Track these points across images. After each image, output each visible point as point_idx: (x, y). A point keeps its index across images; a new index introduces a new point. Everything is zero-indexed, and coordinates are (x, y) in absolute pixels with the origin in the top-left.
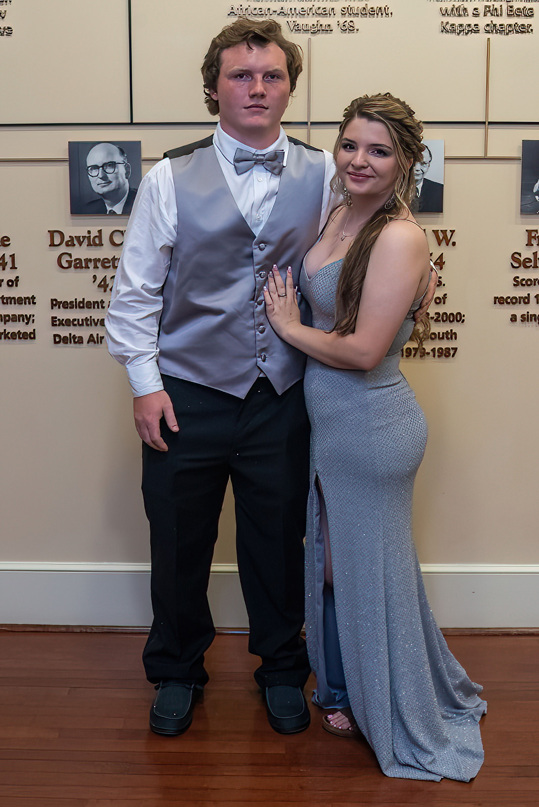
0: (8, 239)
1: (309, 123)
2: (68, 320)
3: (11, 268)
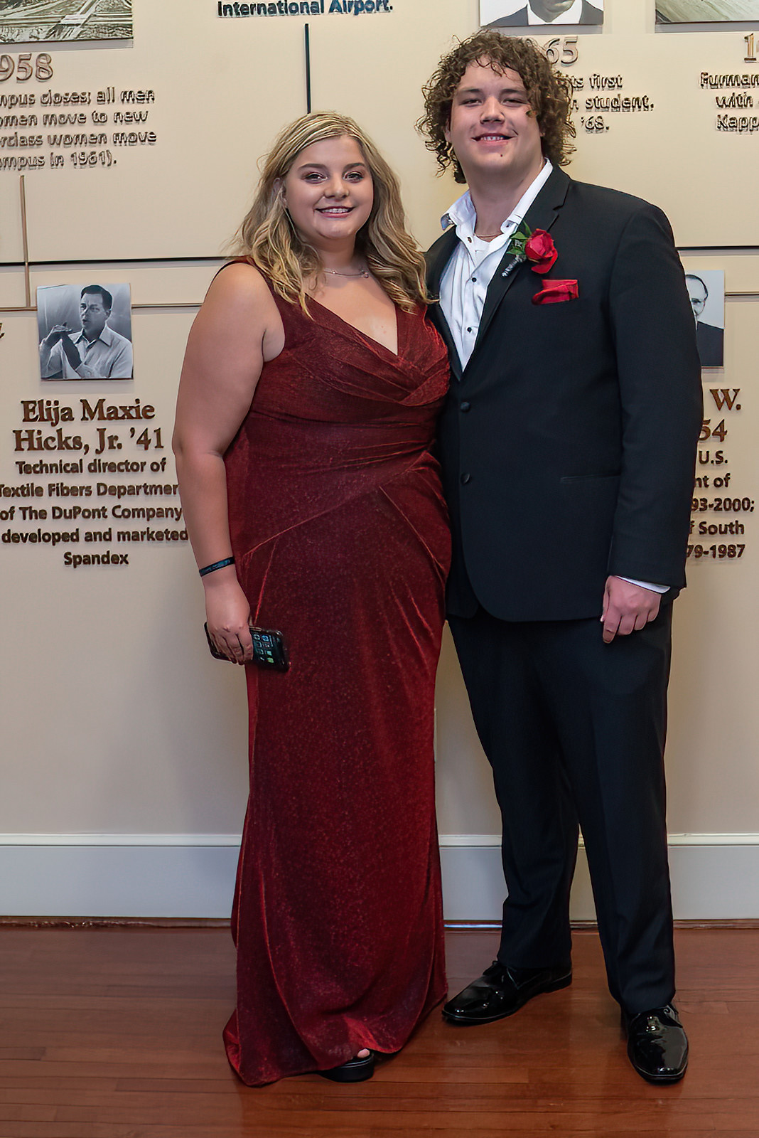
0: (152, 409)
3: (156, 447)
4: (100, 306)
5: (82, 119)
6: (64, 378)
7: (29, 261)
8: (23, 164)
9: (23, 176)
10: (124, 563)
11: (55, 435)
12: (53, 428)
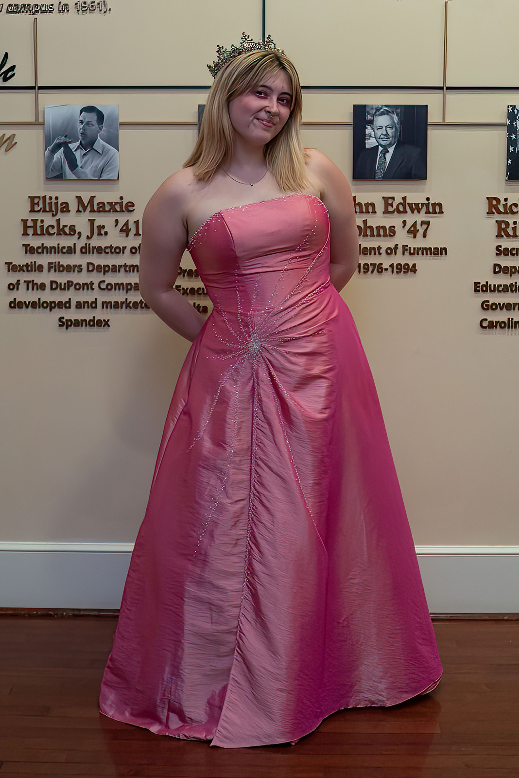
0: (133, 205)
1: (445, 88)
2: (192, 290)
3: (135, 235)
4: (95, 122)
6: (64, 179)
7: (39, 85)
8: (37, 9)
9: (36, 19)
10: (106, 326)
11: (55, 224)
12: (54, 218)
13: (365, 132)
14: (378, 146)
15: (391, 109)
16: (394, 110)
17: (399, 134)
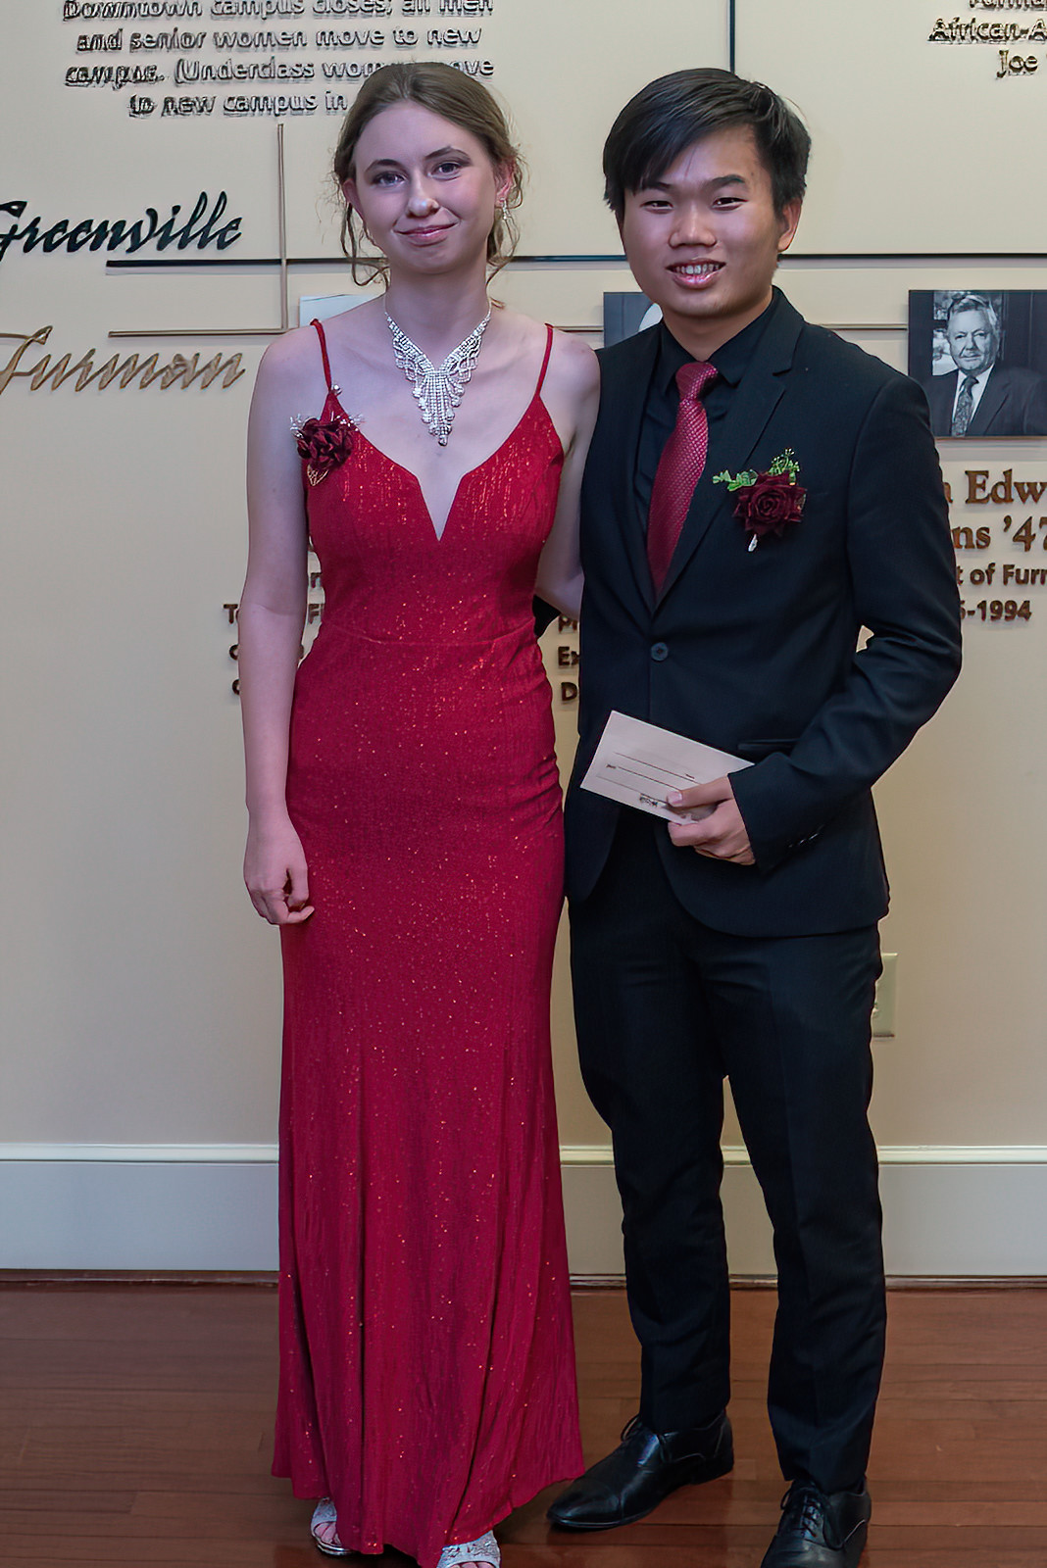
5: (378, 40)
7: (288, 257)
8: (285, 107)
9: (282, 125)
13: (932, 344)
14: (956, 372)
15: (985, 298)
16: (990, 300)
17: (998, 347)
